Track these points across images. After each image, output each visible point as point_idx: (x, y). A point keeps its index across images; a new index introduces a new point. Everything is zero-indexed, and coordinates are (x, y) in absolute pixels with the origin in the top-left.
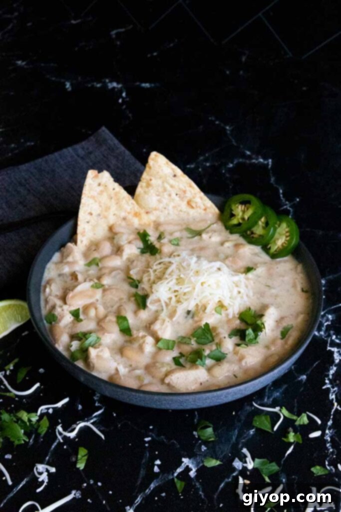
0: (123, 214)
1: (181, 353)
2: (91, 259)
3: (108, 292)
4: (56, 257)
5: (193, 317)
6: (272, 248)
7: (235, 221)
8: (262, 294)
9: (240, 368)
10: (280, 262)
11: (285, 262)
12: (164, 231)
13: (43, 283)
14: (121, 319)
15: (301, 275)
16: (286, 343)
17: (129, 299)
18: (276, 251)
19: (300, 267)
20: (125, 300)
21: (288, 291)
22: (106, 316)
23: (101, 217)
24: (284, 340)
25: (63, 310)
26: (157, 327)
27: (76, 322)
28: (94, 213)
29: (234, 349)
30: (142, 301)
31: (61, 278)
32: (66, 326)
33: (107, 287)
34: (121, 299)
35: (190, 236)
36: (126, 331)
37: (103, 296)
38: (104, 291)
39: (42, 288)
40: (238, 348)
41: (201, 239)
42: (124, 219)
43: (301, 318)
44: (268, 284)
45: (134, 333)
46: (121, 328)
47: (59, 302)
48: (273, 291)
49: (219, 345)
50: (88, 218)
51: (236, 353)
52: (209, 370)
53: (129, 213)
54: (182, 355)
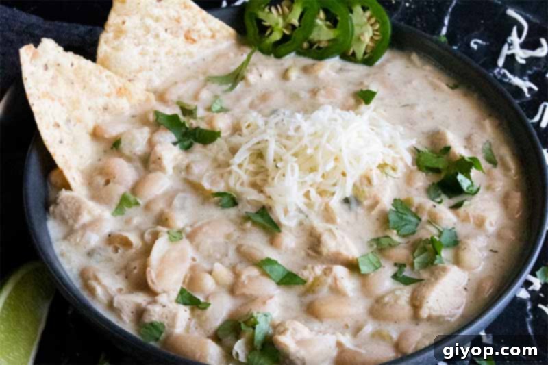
0: (101, 102)
1: (395, 264)
2: (116, 200)
3: (200, 237)
4: (53, 229)
5: (359, 202)
6: (356, 51)
7: (276, 36)
8: (410, 123)
9: (488, 236)
10: (382, 65)
11: (388, 61)
12: (179, 97)
13: (77, 284)
14: (264, 265)
15: (428, 68)
16: (506, 168)
17: (244, 230)
18: (365, 53)
19: (414, 57)
20: (236, 234)
21: (435, 99)
22: (237, 275)
23: (72, 123)
24: (499, 166)
25: (164, 306)
26: (330, 245)
27: (198, 312)
28: (61, 123)
29: (457, 215)
30: (266, 221)
31: (97, 257)
32: (188, 328)
33: (189, 230)
34: (228, 236)
35: (226, 87)
36: (289, 280)
37: (197, 248)
38: (191, 237)
39: (85, 295)
40: (461, 210)
41: (248, 84)
42: (105, 109)
43: (488, 124)
44: (403, 104)
45: (306, 274)
46: (278, 280)
47: (141, 299)
48: (420, 109)
49: (433, 220)
50: (56, 133)
51: (465, 219)
52: (457, 261)
53: (108, 95)
54: (400, 266)
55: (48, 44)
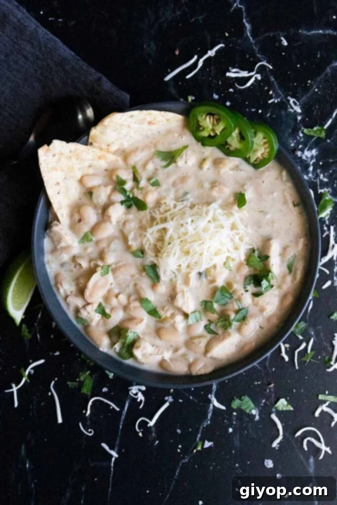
0: (87, 164)
1: (209, 320)
2: (82, 235)
3: (118, 273)
4: (47, 243)
5: (206, 276)
6: (251, 157)
7: (205, 134)
8: (258, 225)
9: (263, 318)
10: (263, 172)
11: (268, 170)
12: (135, 163)
13: (52, 282)
14: (142, 301)
15: (289, 184)
16: (294, 278)
17: (141, 275)
18: (256, 160)
19: (284, 173)
20: (137, 276)
21: (281, 211)
22: (129, 303)
23: (68, 178)
24: (292, 274)
25: (89, 313)
26: (180, 302)
27: (105, 319)
28: (60, 181)
29: (253, 301)
30: (153, 272)
31: (66, 268)
32: (98, 324)
33: (114, 266)
34: (132, 276)
35: (164, 163)
36: (153, 312)
37: (115, 278)
38: (114, 271)
39: (55, 289)
40: (256, 299)
41: (177, 166)
42: (90, 166)
43: (301, 242)
44: (261, 210)
45: (162, 313)
46: (148, 310)
47: (79, 302)
48: (268, 216)
49: (239, 300)
50: (57, 188)
51: (256, 305)
52: (239, 330)
53: (92, 160)
54: (210, 322)
55: (57, 144)
